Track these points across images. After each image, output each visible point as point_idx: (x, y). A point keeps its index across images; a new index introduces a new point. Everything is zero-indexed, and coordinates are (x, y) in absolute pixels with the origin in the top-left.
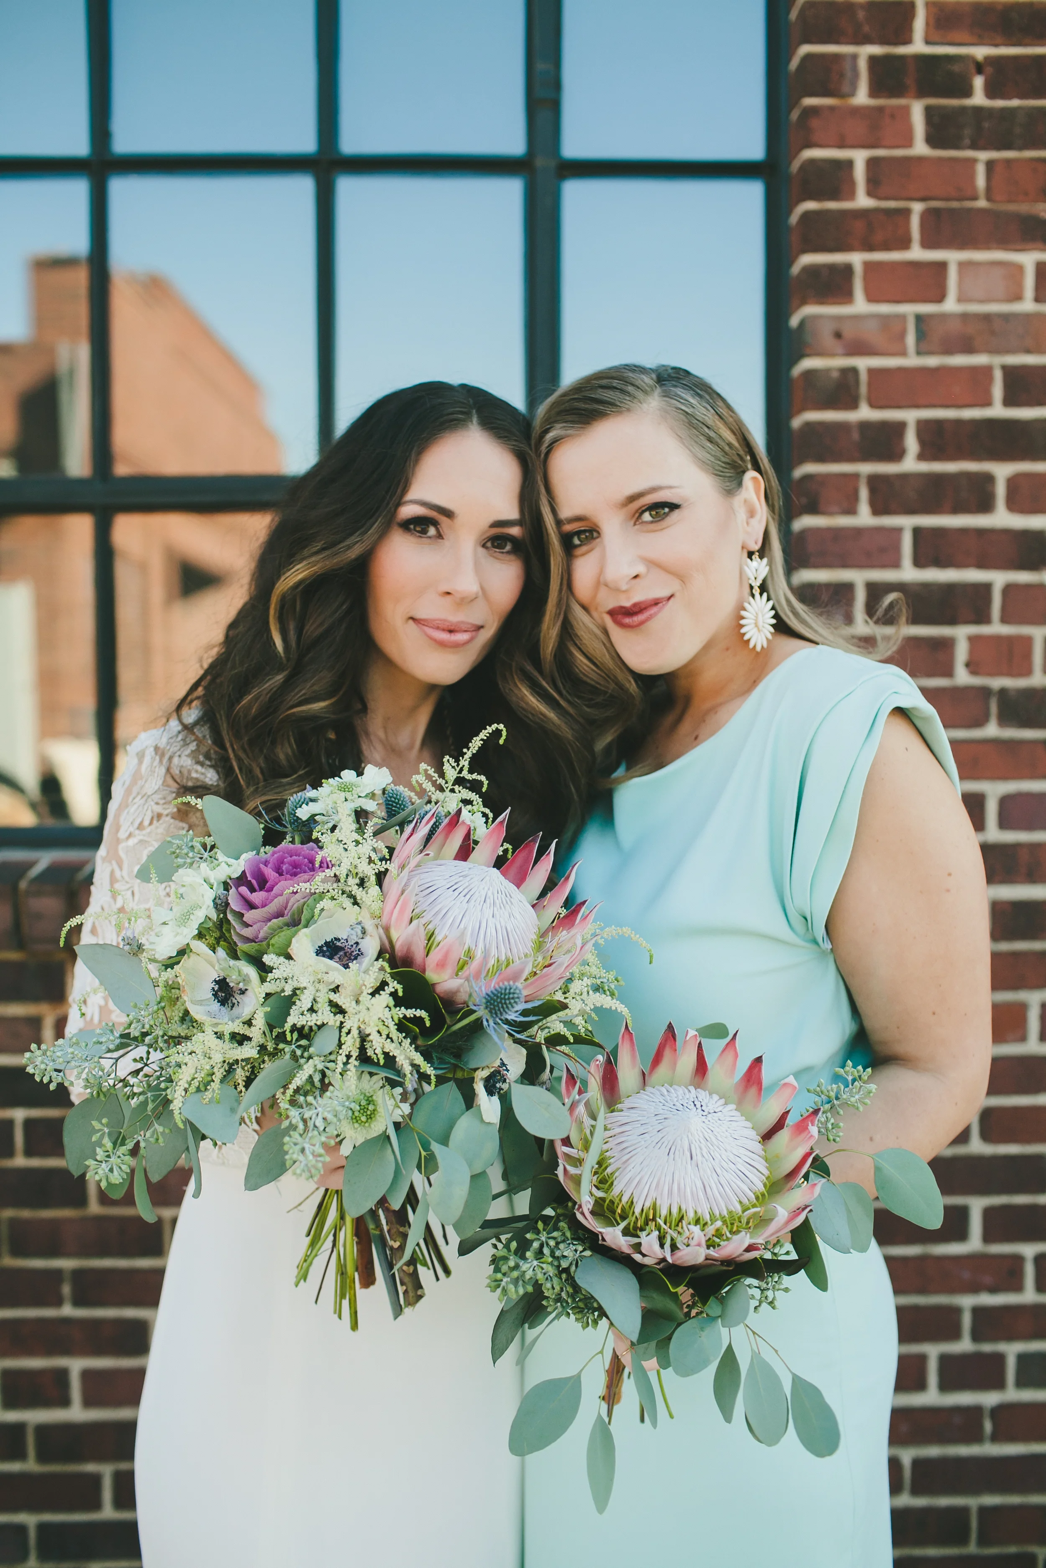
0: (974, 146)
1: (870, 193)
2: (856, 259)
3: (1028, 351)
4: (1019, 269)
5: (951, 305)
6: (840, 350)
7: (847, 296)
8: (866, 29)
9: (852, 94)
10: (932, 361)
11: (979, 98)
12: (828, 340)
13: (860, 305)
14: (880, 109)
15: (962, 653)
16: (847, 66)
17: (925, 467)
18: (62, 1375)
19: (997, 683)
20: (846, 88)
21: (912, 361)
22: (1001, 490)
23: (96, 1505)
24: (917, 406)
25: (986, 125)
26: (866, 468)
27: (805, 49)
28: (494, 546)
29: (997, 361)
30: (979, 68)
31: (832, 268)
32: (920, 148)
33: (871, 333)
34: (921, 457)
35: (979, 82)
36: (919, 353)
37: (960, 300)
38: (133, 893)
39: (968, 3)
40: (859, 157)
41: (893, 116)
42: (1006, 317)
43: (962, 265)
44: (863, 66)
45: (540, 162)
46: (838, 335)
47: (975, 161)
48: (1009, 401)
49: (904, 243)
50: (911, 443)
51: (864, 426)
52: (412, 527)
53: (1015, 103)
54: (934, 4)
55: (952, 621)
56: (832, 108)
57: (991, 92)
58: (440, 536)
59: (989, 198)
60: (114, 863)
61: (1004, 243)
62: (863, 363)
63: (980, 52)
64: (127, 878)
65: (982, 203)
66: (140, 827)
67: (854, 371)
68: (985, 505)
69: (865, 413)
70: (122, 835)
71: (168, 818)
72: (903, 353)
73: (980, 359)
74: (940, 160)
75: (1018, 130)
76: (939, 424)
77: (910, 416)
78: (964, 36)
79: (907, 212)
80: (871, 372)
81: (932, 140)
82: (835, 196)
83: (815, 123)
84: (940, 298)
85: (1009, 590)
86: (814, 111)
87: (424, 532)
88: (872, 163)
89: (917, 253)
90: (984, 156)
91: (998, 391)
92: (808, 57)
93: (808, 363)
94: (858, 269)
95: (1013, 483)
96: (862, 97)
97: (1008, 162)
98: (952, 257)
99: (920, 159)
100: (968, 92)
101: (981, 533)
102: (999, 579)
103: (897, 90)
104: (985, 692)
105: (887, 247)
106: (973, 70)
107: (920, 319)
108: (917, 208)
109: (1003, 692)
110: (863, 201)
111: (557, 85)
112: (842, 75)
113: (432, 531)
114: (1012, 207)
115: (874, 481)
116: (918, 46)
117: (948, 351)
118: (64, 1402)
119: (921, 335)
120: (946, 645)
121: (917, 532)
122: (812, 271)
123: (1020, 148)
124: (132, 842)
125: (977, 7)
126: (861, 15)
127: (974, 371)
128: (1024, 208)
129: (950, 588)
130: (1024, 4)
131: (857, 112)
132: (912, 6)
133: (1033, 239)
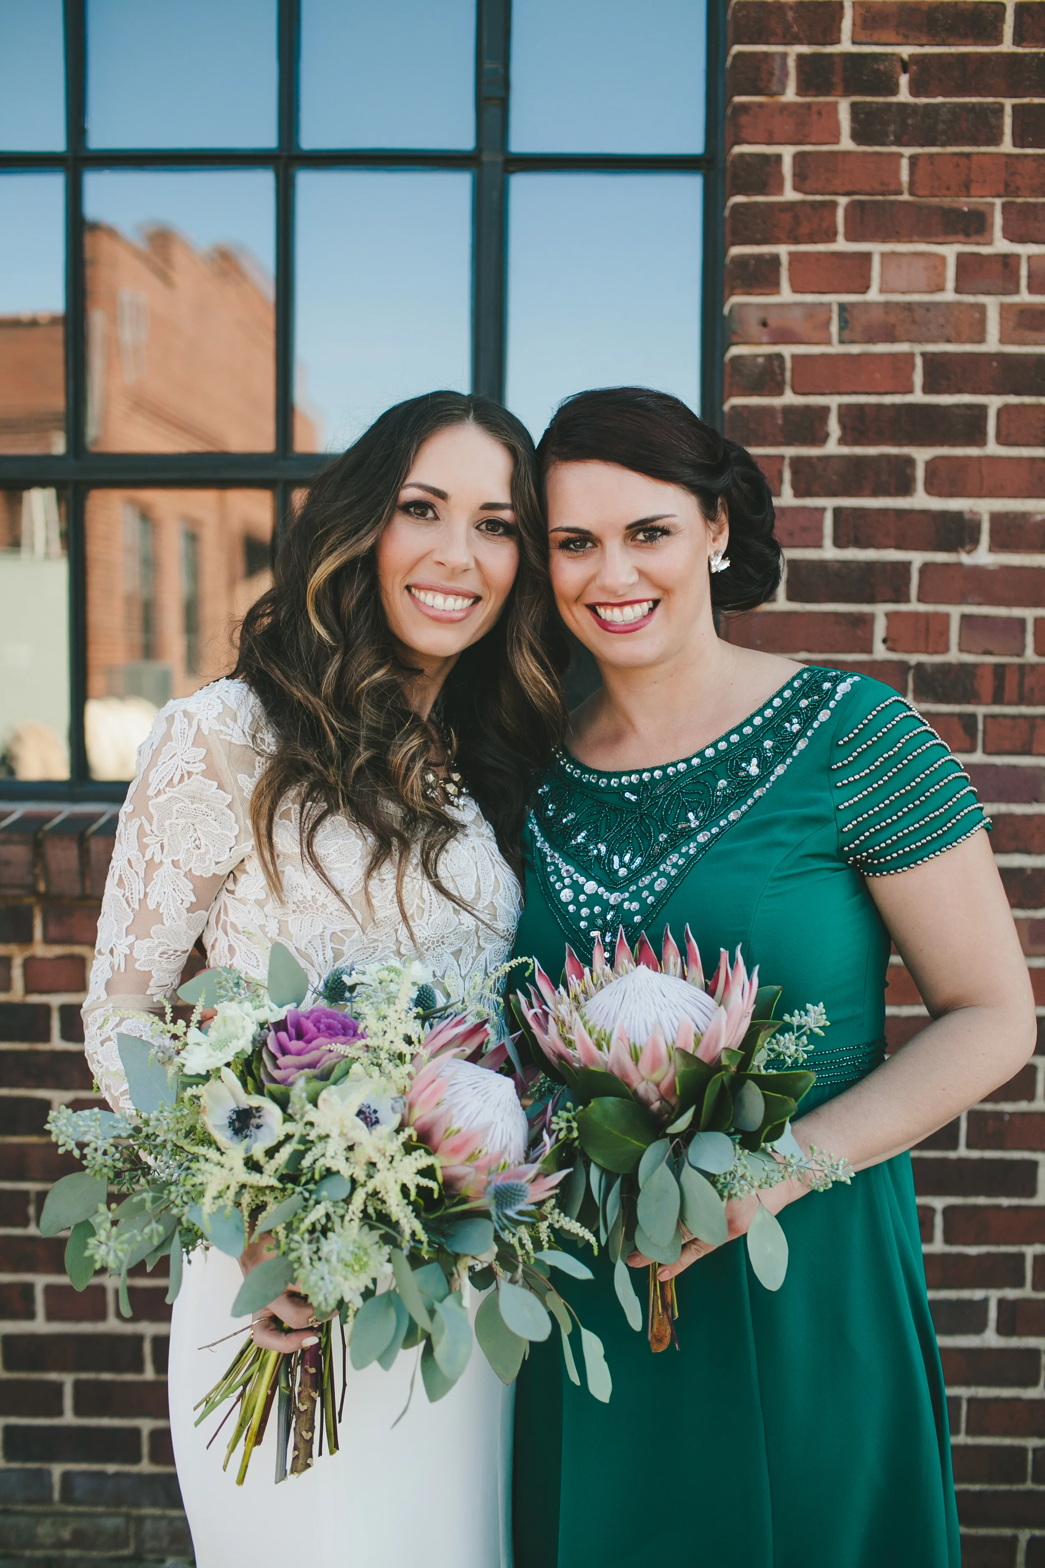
0: (898, 142)
1: (796, 188)
2: (783, 250)
3: (948, 341)
4: (943, 259)
5: (873, 295)
6: (765, 339)
7: (774, 286)
8: (795, 29)
9: (782, 92)
10: (855, 349)
11: (904, 96)
12: (754, 329)
13: (786, 295)
14: (809, 106)
15: (880, 629)
16: (777, 65)
17: (846, 450)
18: (27, 1290)
19: (914, 659)
20: (775, 88)
21: (836, 348)
22: (920, 473)
23: (59, 1412)
24: (839, 393)
25: (910, 121)
26: (789, 451)
27: (737, 48)
28: (488, 529)
29: (918, 349)
30: (905, 67)
31: (759, 259)
32: (846, 144)
33: (796, 322)
34: (842, 441)
35: (904, 80)
36: (842, 342)
37: (882, 291)
38: (162, 846)
39: (893, 3)
40: (788, 152)
41: (819, 113)
42: (927, 307)
43: (883, 255)
44: (791, 63)
45: (486, 157)
46: (764, 324)
47: (901, 155)
48: (928, 389)
49: (831, 237)
50: (834, 427)
51: (788, 410)
52: (412, 510)
53: (940, 100)
54: (861, 4)
55: (871, 600)
56: (761, 105)
57: (916, 89)
58: (436, 518)
59: (911, 193)
60: (143, 818)
61: (926, 235)
62: (787, 351)
63: (906, 51)
64: (156, 832)
65: (906, 197)
66: (170, 783)
67: (780, 357)
68: (905, 488)
69: (789, 398)
70: (151, 792)
71: (199, 777)
72: (828, 342)
73: (903, 347)
74: (865, 154)
75: (941, 127)
76: (861, 408)
77: (833, 401)
78: (891, 36)
79: (835, 204)
80: (794, 357)
81: (856, 136)
82: (762, 190)
83: (744, 120)
84: (864, 288)
85: (926, 568)
86: (744, 108)
87: (423, 514)
88: (798, 158)
89: (841, 245)
90: (907, 151)
91: (918, 378)
92: (740, 54)
93: (735, 351)
94: (785, 260)
95: (932, 466)
96: (790, 95)
97: (931, 156)
98: (876, 248)
99: (846, 154)
100: (894, 90)
101: (900, 513)
102: (917, 558)
103: (825, 88)
104: (903, 667)
105: (812, 239)
106: (898, 67)
107: (843, 308)
108: (843, 201)
109: (920, 666)
110: (790, 195)
111: (506, 84)
112: (771, 74)
113: (430, 514)
114: (935, 201)
115: (797, 463)
116: (846, 46)
117: (870, 340)
118: (30, 1315)
119: (844, 324)
120: (865, 622)
121: (837, 511)
122: (742, 261)
123: (943, 145)
124: (162, 798)
125: (903, 7)
126: (790, 15)
127: (895, 357)
128: (947, 202)
129: (870, 566)
130: (948, 4)
131: (785, 108)
132: (841, 6)
133: (955, 232)
